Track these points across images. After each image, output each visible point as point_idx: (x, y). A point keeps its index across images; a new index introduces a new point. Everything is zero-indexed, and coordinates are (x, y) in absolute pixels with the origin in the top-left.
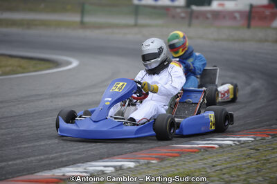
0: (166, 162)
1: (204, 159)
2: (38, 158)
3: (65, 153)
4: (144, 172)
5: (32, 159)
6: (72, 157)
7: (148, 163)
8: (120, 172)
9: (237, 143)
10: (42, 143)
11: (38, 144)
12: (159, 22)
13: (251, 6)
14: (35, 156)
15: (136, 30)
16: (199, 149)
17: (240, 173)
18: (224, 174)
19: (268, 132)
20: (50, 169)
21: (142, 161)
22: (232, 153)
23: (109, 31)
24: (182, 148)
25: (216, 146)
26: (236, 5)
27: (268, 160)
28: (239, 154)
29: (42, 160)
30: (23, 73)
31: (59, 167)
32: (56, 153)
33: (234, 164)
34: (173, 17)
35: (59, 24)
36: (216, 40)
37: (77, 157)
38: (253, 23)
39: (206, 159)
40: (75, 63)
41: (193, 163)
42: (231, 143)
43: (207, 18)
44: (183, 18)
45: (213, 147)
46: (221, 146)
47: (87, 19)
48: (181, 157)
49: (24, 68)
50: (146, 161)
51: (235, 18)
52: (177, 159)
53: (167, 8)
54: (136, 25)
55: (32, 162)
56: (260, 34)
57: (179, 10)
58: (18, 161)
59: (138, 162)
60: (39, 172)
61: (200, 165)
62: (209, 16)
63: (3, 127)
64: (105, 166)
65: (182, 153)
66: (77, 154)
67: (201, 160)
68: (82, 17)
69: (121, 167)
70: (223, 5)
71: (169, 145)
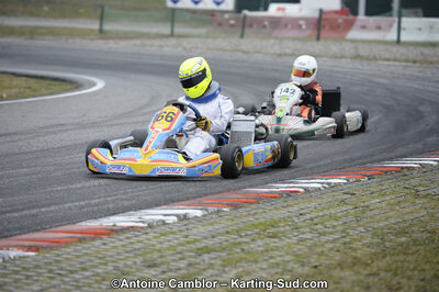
0: (240, 210)
1: (288, 206)
2: (77, 204)
3: (109, 199)
4: (215, 222)
5: (70, 205)
6: (120, 204)
7: (219, 211)
8: (185, 222)
10: (79, 186)
11: (73, 186)
12: (202, 31)
13: (321, 11)
14: (73, 202)
15: (173, 41)
16: (281, 194)
17: (335, 223)
18: (316, 224)
19: (363, 172)
20: (95, 218)
22: (321, 198)
23: (138, 42)
24: (256, 193)
25: (302, 190)
26: (300, 9)
27: (367, 206)
28: (330, 199)
29: (83, 207)
30: (35, 96)
31: (105, 216)
32: (99, 198)
33: (326, 212)
34: (220, 25)
35: (71, 33)
36: (279, 55)
37: (126, 203)
38: (323, 34)
39: (291, 206)
40: (100, 85)
41: (275, 212)
42: (319, 186)
43: (264, 27)
44: (232, 26)
45: (298, 192)
46: (306, 189)
47: (108, 27)
48: (259, 203)
49: (35, 90)
50: (215, 209)
51: (300, 26)
52: (254, 206)
53: (212, 13)
54: (172, 35)
55: (70, 208)
56: (334, 48)
57: (226, 16)
58: (53, 208)
60: (81, 221)
61: (284, 213)
63: (24, 165)
64: (165, 215)
65: (259, 199)
66: (126, 199)
67: (284, 207)
68: (101, 24)
69: (185, 216)
70: (283, 9)
71: (240, 188)
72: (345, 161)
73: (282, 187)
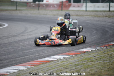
7: (72, 56)
8: (66, 59)
9: (96, 49)
26: (53, 1)
34: (30, 6)
45: (89, 51)
59: (69, 56)
62: (44, 6)
64: (60, 57)
65: (81, 53)
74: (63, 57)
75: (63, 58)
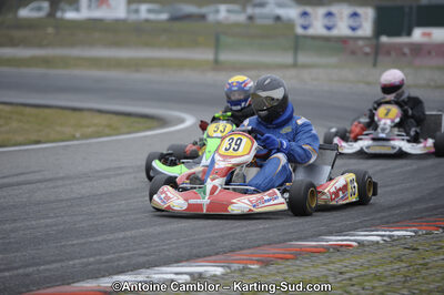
0: (272, 268)
1: (330, 263)
2: (85, 260)
3: (126, 254)
5: (77, 261)
6: (136, 259)
7: (244, 269)
9: (388, 239)
11: (93, 239)
12: (333, 60)
14: (81, 257)
15: (293, 72)
16: (327, 249)
17: (377, 284)
18: (353, 285)
19: (439, 224)
21: (235, 266)
22: (374, 254)
24: (301, 247)
25: (355, 244)
28: (385, 255)
32: (114, 253)
33: (373, 270)
34: (353, 53)
35: (183, 65)
39: (333, 263)
40: (189, 122)
41: (312, 270)
42: (379, 238)
43: (404, 54)
44: (367, 54)
45: (350, 246)
46: (359, 243)
47: (223, 57)
48: (297, 259)
49: (114, 129)
50: (241, 266)
52: (289, 263)
53: (343, 40)
54: (295, 65)
55: (74, 266)
57: (361, 43)
58: (54, 266)
59: (229, 267)
60: (78, 281)
61: (323, 271)
62: (406, 50)
63: (51, 215)
64: (177, 274)
65: (299, 254)
67: (325, 264)
68: (216, 53)
69: (200, 274)
70: (429, 35)
71: (285, 241)
72: (427, 210)
73: (334, 240)
74: (190, 274)
75: (187, 277)
